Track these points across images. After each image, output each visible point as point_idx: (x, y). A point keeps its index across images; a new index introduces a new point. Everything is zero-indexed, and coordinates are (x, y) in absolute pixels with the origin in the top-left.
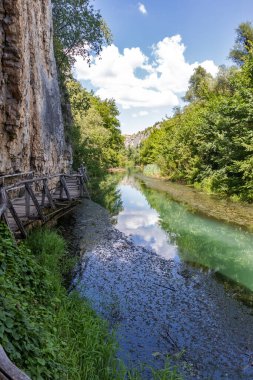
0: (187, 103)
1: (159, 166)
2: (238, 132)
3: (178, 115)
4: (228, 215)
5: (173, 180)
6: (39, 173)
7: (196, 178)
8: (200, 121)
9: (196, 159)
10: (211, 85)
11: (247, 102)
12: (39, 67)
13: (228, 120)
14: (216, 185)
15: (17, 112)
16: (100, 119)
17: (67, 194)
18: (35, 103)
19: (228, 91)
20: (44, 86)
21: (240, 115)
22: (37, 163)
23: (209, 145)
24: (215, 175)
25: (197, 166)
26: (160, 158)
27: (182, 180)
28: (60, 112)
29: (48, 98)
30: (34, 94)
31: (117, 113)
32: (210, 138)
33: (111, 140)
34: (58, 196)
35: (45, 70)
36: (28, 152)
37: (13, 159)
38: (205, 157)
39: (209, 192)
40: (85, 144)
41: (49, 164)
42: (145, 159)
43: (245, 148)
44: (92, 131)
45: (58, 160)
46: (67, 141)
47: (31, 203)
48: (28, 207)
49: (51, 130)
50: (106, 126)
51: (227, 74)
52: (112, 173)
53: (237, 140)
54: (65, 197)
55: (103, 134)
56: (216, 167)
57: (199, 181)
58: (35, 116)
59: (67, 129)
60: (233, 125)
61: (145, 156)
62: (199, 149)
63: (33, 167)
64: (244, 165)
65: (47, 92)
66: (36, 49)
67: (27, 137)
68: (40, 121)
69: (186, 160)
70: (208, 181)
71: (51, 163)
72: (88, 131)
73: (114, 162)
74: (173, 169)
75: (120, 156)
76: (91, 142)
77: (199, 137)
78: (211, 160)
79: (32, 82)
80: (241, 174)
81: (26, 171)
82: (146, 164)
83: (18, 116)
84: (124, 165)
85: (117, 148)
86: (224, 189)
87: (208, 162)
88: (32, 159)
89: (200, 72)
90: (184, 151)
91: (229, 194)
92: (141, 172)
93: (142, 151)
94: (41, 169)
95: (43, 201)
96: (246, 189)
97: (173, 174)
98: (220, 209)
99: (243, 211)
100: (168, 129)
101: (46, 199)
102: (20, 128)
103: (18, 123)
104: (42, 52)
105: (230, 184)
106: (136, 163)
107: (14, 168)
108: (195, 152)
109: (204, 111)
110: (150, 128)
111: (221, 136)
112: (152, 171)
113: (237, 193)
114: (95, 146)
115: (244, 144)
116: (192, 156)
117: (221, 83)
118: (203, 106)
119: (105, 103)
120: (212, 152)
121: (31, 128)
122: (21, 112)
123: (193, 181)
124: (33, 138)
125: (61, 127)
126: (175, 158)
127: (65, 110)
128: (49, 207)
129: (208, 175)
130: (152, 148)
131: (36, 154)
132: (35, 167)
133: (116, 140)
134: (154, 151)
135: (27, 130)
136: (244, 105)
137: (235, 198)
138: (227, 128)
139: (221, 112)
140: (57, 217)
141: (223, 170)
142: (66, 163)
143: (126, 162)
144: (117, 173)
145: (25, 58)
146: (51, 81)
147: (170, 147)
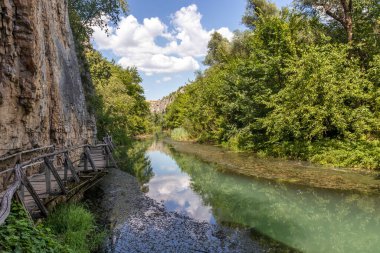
0: (208, 67)
1: (186, 129)
2: (257, 91)
3: (200, 78)
4: (257, 171)
5: (201, 142)
6: (60, 146)
7: (223, 138)
8: (222, 82)
9: (221, 119)
10: (228, 48)
11: (263, 63)
12: (54, 39)
13: (247, 80)
14: (242, 143)
15: (32, 84)
16: (123, 87)
17: (92, 165)
18: (52, 74)
19: (244, 54)
20: (61, 57)
21: (257, 75)
22: (57, 135)
23: (232, 105)
24: (240, 133)
25: (223, 126)
26: (187, 121)
27: (209, 141)
28: (79, 82)
29: (66, 69)
30: (50, 65)
31: (140, 80)
32: (232, 98)
33: (136, 107)
34: (82, 169)
35: (61, 41)
36: (47, 124)
37: (30, 133)
38: (229, 117)
39: (237, 150)
40: (109, 112)
41: (71, 136)
42: (171, 123)
43: (265, 105)
44: (115, 100)
45: (81, 131)
46: (89, 110)
47: (52, 177)
48: (48, 184)
49: (71, 102)
50: (130, 94)
51: (242, 37)
52: (139, 140)
53: (257, 98)
54: (90, 168)
55: (127, 101)
56: (240, 125)
57: (226, 140)
58: (52, 87)
59: (88, 99)
60: (251, 84)
61: (171, 120)
62: (223, 109)
63: (53, 139)
64: (266, 122)
65: (64, 62)
66: (51, 22)
67: (45, 110)
68: (59, 92)
69: (212, 121)
70: (234, 140)
71: (73, 135)
72: (111, 100)
73: (141, 129)
74: (200, 131)
75: (146, 123)
76: (115, 110)
77: (222, 98)
78: (235, 119)
79: (48, 53)
80: (263, 131)
81: (46, 145)
82: (173, 128)
83: (34, 88)
84: (151, 131)
85: (142, 115)
86: (250, 146)
87: (233, 121)
88: (52, 132)
89: (216, 37)
90: (208, 112)
91: (256, 150)
92: (169, 136)
93: (167, 116)
94: (62, 142)
95: (66, 175)
96: (270, 144)
97: (200, 136)
98: (248, 166)
99: (270, 165)
100: (191, 93)
101: (69, 172)
102: (37, 100)
103: (34, 95)
104: (57, 24)
105: (256, 141)
106: (164, 128)
107: (32, 142)
108: (220, 113)
109: (224, 73)
110: (174, 93)
111: (242, 96)
112: (180, 134)
113: (263, 149)
114: (120, 114)
115: (264, 102)
116: (217, 117)
117: (237, 46)
118: (222, 68)
119: (127, 71)
120: (235, 112)
121: (49, 100)
122: (37, 84)
123: (220, 141)
124: (52, 111)
125: (82, 96)
126: (201, 120)
127: (85, 80)
128: (73, 181)
129: (234, 134)
130: (177, 112)
131: (56, 126)
132: (55, 140)
133: (141, 106)
134: (180, 115)
135: (45, 102)
136: (260, 65)
137: (261, 154)
138: (247, 88)
139: (240, 73)
140: (83, 191)
141: (248, 128)
142: (90, 133)
143: (154, 127)
144: (144, 140)
145: (39, 30)
146: (68, 52)
147: (195, 110)
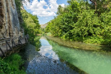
0: (57, 15)
1: (51, 33)
2: (70, 22)
3: (55, 18)
5: (55, 37)
6: (12, 37)
7: (61, 36)
8: (61, 20)
9: (61, 30)
10: (63, 10)
12: (10, 7)
14: (66, 37)
15: (2, 20)
16: (32, 20)
18: (9, 17)
19: (67, 11)
20: (12, 12)
21: (71, 18)
22: (11, 35)
23: (64, 26)
24: (66, 34)
25: (61, 32)
26: (51, 30)
27: (57, 36)
28: (18, 19)
29: (14, 15)
30: (9, 14)
31: (38, 19)
32: (64, 24)
33: (36, 26)
34: (18, 44)
35: (12, 8)
36: (8, 31)
37: (3, 34)
38: (63, 30)
39: (64, 39)
40: (28, 28)
41: (15, 35)
42: (47, 31)
43: (72, 26)
44: (30, 24)
45: (18, 33)
46: (22, 27)
47: (8, 46)
48: (7, 48)
49: (15, 25)
50: (35, 22)
51: (67, 6)
52: (38, 36)
53: (70, 25)
54: (20, 44)
55: (33, 25)
56: (66, 32)
57: (62, 36)
58: (9, 21)
60: (69, 20)
61: (47, 30)
62: (61, 27)
63: (10, 36)
64: (72, 31)
65: (13, 14)
66: (9, 2)
67: (7, 28)
68: (11, 22)
69: (58, 31)
70: (64, 36)
73: (38, 33)
74: (55, 33)
75: (40, 31)
76: (30, 27)
77: (61, 24)
78: (64, 30)
79: (8, 11)
80: (72, 33)
81: (8, 37)
82: (47, 32)
83: (3, 21)
84: (41, 33)
85: (38, 29)
86: (68, 38)
87: (64, 31)
88: (10, 33)
89: (60, 6)
90: (57, 28)
92: (46, 35)
93: (46, 29)
94: (13, 36)
95: (13, 45)
96: (73, 37)
97: (55, 35)
100: (52, 22)
101: (14, 45)
102: (4, 25)
103: (3, 23)
104: (11, 2)
105: (70, 36)
106: (45, 32)
107: (4, 36)
108: (60, 28)
109: (62, 17)
110: (48, 22)
111: (66, 24)
112: (49, 34)
113: (71, 39)
114: (32, 28)
116: (60, 30)
117: (65, 9)
118: (61, 16)
119: (34, 16)
120: (64, 28)
121: (8, 24)
123: (60, 36)
124: (9, 27)
125: (19, 23)
126: (55, 30)
127: (20, 18)
128: (15, 47)
129: (64, 34)
130: (49, 28)
131: (11, 32)
133: (38, 26)
134: (49, 29)
136: (71, 15)
137: (71, 40)
138: (68, 21)
139: (66, 17)
141: (68, 33)
142: (22, 34)
143: (42, 32)
144: (39, 36)
145: (4, 5)
146: (14, 11)
147: (53, 27)
